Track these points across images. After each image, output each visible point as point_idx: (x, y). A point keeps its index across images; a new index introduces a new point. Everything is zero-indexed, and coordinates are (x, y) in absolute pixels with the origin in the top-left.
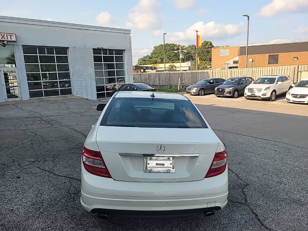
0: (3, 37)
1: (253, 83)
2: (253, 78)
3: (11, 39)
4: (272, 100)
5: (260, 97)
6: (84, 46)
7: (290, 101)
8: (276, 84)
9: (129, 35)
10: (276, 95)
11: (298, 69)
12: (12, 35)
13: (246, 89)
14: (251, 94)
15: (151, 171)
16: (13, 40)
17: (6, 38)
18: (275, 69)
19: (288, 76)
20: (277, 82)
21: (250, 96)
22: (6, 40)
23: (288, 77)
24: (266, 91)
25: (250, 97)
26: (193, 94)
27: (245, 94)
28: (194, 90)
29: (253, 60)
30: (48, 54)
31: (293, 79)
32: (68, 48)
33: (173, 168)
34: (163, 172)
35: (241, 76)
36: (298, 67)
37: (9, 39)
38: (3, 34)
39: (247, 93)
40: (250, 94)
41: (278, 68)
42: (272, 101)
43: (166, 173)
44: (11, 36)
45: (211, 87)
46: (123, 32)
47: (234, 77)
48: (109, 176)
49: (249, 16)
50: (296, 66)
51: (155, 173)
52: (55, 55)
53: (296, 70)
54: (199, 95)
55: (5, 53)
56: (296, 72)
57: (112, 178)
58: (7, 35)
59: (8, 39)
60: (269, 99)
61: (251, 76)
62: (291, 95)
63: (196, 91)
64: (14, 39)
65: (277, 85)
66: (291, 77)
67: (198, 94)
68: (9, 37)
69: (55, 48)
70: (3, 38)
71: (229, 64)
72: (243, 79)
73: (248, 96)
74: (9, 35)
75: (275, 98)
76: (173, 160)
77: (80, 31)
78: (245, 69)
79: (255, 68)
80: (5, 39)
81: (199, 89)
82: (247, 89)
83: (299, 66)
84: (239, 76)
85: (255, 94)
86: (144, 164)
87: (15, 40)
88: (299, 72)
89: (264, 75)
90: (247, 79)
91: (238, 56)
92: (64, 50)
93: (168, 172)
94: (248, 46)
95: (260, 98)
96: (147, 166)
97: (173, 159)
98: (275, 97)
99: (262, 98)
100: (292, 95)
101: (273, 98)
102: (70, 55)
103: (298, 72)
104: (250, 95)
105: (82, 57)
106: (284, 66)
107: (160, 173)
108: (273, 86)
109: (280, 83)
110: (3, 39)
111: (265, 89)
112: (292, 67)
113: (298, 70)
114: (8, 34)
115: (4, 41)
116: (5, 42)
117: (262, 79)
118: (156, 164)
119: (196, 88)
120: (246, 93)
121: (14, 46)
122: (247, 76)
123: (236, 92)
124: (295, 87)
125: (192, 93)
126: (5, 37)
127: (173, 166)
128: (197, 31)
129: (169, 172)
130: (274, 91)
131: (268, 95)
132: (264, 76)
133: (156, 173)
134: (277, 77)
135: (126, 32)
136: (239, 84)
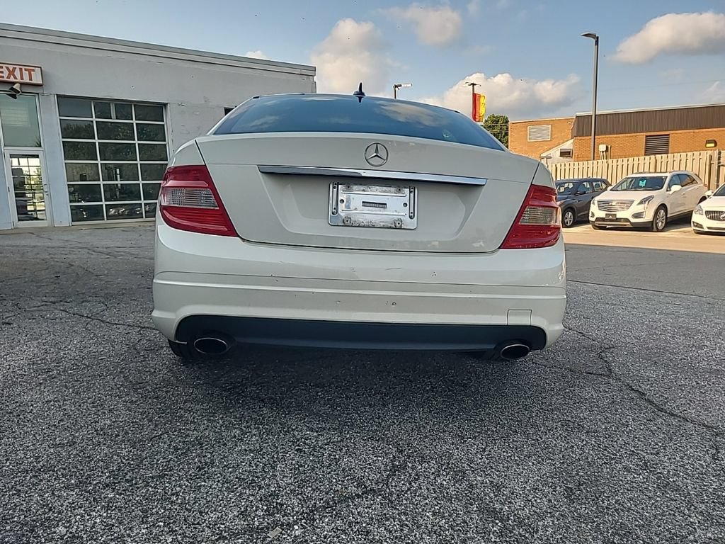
0: (11, 73)
1: (611, 190)
2: (609, 180)
3: (30, 79)
4: (657, 229)
5: (627, 220)
6: (203, 102)
7: (702, 228)
8: (667, 191)
9: (311, 80)
10: (666, 217)
11: (719, 158)
12: (33, 70)
13: (594, 203)
14: (606, 214)
15: (347, 223)
16: (34, 81)
17: (18, 77)
18: (663, 160)
19: (696, 175)
20: (669, 187)
21: (603, 219)
22: (19, 80)
23: (695, 177)
24: (642, 206)
25: (604, 221)
27: (590, 215)
29: (607, 147)
30: (117, 119)
31: (707, 183)
32: (165, 105)
33: (411, 217)
34: (382, 224)
35: (580, 177)
36: (720, 153)
37: (26, 80)
38: (11, 68)
39: (596, 212)
40: (602, 214)
41: (669, 157)
42: (658, 231)
43: (391, 228)
44: (30, 71)
46: (298, 71)
47: (562, 178)
48: (232, 232)
49: (598, 38)
50: (714, 153)
51: (359, 226)
52: (134, 122)
53: (715, 161)
55: (16, 113)
56: (715, 167)
57: (238, 236)
58: (21, 69)
59: (22, 78)
60: (650, 226)
61: (604, 178)
62: (704, 213)
64: (37, 79)
65: (671, 193)
66: (702, 176)
68: (26, 74)
69: (135, 105)
70: (12, 76)
71: (550, 158)
72: (585, 183)
73: (598, 219)
74: (25, 70)
75: (663, 224)
76: (412, 195)
77: (196, 66)
78: (591, 162)
79: (615, 160)
80: (16, 78)
82: (596, 203)
83: (722, 151)
84: (576, 177)
85: (615, 215)
86: (331, 202)
87: (41, 82)
88: (721, 167)
89: (635, 171)
90: (594, 184)
91: (572, 140)
92: (156, 110)
93: (397, 226)
94: (595, 115)
95: (628, 224)
96: (336, 208)
97: (410, 192)
98: (664, 221)
99: (632, 224)
100: (708, 213)
101: (660, 224)
102: (170, 122)
103: (719, 167)
104: (604, 216)
105: (199, 128)
106: (685, 154)
107: (374, 227)
108: (659, 196)
109: (675, 188)
110: (12, 79)
111: (641, 203)
112: (705, 155)
113: (719, 163)
114: (23, 68)
115: (14, 83)
116: (16, 86)
117: (632, 181)
118: (363, 202)
120: (593, 213)
121: (37, 98)
122: (595, 177)
123: (570, 213)
124: (714, 195)
126: (17, 73)
127: (412, 211)
128: (473, 84)
129: (401, 228)
130: (663, 206)
131: (648, 217)
132: (636, 173)
133: (364, 227)
134: (669, 175)
135: (304, 72)
136: (576, 194)
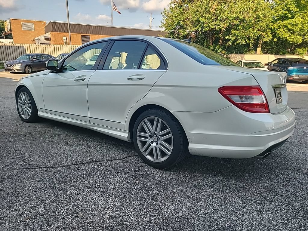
26: (17, 71)
28: (17, 67)
45: (38, 63)
54: (25, 73)
63: (20, 68)
67: (24, 71)
71: (40, 40)
81: (24, 65)
119: (20, 64)
125: (15, 70)
